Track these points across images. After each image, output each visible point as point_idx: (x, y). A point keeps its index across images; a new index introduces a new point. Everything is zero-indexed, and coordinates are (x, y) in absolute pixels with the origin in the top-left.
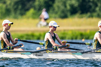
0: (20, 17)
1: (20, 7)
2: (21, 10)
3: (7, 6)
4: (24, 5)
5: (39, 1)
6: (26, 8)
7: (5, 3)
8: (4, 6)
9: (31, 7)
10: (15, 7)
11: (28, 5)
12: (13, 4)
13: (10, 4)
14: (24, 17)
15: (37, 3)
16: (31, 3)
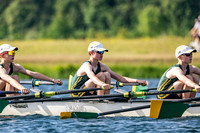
1: (188, 12)
3: (162, 11)
7: (158, 4)
8: (157, 11)
10: (179, 12)
12: (173, 6)
13: (169, 7)
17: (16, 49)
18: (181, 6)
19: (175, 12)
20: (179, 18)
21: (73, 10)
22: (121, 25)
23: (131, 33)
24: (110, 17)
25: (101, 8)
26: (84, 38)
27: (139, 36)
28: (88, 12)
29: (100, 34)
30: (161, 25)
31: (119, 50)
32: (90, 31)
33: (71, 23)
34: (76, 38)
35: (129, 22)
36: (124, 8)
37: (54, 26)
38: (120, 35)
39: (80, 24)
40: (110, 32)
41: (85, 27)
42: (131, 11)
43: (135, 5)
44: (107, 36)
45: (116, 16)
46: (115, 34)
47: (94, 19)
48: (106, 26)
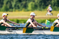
0: (43, 10)
1: (43, 4)
2: (43, 5)
4: (45, 3)
5: (54, 0)
7: (34, 1)
8: (34, 3)
10: (40, 4)
12: (39, 2)
13: (37, 2)
15: (53, 2)
16: (49, 1)
18: (41, 2)
19: (39, 4)
20: (40, 5)
21: (9, 3)
22: (23, 8)
23: (26, 10)
24: (20, 5)
25: (17, 3)
26: (12, 11)
27: (28, 11)
28: (13, 4)
29: (17, 10)
30: (35, 8)
31: (23, 15)
32: (14, 9)
33: (8, 7)
34: (10, 11)
35: (25, 6)
36: (24, 2)
37: (3, 8)
38: (23, 11)
39: (11, 7)
40: (20, 10)
41: (12, 8)
42: (26, 3)
43: (27, 2)
44: (19, 11)
45: (21, 5)
46: (21, 10)
47: (15, 6)
48: (19, 8)
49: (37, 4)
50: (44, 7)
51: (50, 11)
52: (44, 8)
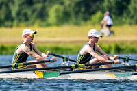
1: (83, 9)
2: (84, 13)
3: (65, 8)
4: (88, 7)
5: (109, 1)
6: (91, 10)
7: (62, 4)
8: (61, 8)
9: (98, 9)
10: (77, 9)
11: (94, 7)
12: (73, 5)
13: (70, 6)
14: (89, 22)
16: (98, 4)
17: (35, 33)
18: (78, 4)
19: (73, 9)
20: (77, 13)
24: (29, 12)
28: (14, 9)
33: (3, 17)
36: (39, 6)
39: (9, 17)
41: (12, 20)
43: (47, 4)
44: (27, 26)
47: (19, 14)
48: (27, 19)
49: (68, 9)
50: (87, 15)
51: (109, 26)
52: (85, 19)
